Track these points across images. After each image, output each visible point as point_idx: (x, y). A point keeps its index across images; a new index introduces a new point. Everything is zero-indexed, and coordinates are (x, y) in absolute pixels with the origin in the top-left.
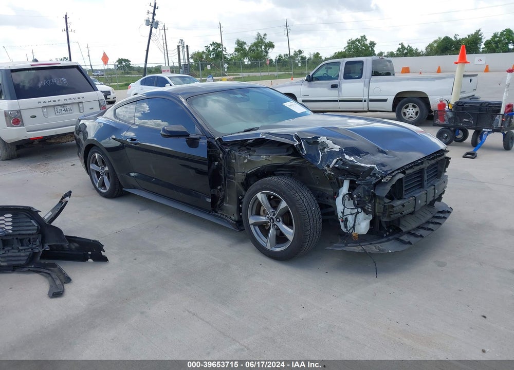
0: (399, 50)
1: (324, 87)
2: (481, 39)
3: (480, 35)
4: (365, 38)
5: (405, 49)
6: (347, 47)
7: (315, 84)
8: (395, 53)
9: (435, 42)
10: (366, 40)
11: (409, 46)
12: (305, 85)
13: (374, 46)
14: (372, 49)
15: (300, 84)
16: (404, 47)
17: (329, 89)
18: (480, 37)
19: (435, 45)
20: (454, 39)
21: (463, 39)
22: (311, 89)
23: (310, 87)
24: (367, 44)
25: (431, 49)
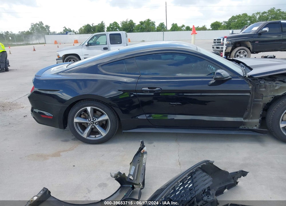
0: (64, 30)
1: (98, 49)
2: (104, 26)
3: (104, 24)
4: (42, 23)
5: (67, 30)
6: (31, 28)
7: (92, 47)
8: (62, 32)
9: (83, 27)
10: (43, 24)
11: (69, 29)
12: (84, 48)
13: (49, 28)
14: (49, 30)
15: (81, 48)
16: (67, 29)
17: (102, 51)
18: (104, 25)
19: (83, 28)
20: (92, 26)
21: (96, 26)
22: (89, 51)
23: (88, 49)
24: (44, 27)
25: (82, 31)
